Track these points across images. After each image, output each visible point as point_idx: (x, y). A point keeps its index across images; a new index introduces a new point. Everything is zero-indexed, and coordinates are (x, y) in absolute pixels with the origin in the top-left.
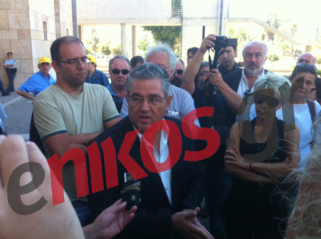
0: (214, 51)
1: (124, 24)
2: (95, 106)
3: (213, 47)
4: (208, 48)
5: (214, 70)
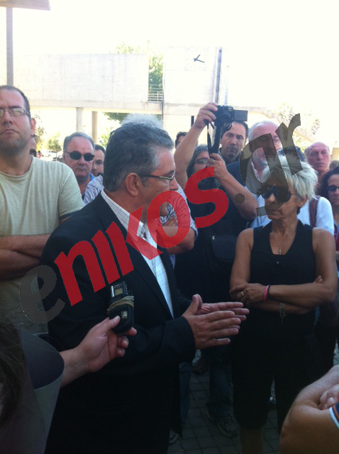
0: (215, 127)
1: (81, 108)
3: (213, 121)
4: (207, 122)
5: (215, 154)
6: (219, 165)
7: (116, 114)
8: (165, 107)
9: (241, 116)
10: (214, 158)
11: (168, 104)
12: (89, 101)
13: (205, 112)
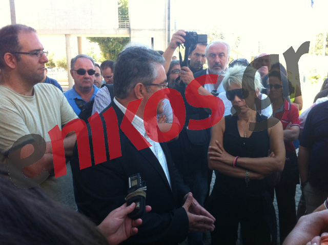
0: (185, 47)
1: (69, 35)
2: (52, 109)
3: (183, 43)
4: (178, 44)
5: (185, 67)
6: (189, 75)
7: (95, 38)
8: (132, 32)
9: (203, 39)
10: (185, 70)
11: (133, 30)
12: (75, 29)
13: (177, 36)
